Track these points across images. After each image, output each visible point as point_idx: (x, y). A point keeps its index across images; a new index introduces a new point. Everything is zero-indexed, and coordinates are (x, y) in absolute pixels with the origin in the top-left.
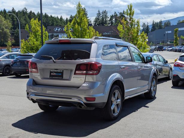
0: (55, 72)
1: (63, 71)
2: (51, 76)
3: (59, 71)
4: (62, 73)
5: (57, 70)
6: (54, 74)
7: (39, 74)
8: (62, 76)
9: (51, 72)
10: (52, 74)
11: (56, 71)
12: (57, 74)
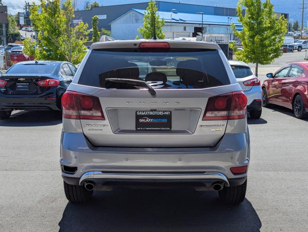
0: (150, 117)
1: (171, 112)
2: (138, 124)
3: (160, 113)
4: (169, 117)
5: (155, 110)
6: (148, 120)
7: (107, 122)
8: (169, 124)
9: (138, 117)
10: (141, 121)
11: (151, 113)
12: (155, 120)
